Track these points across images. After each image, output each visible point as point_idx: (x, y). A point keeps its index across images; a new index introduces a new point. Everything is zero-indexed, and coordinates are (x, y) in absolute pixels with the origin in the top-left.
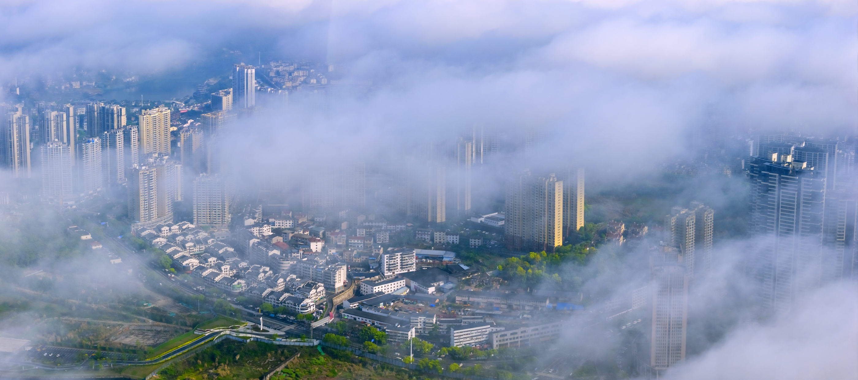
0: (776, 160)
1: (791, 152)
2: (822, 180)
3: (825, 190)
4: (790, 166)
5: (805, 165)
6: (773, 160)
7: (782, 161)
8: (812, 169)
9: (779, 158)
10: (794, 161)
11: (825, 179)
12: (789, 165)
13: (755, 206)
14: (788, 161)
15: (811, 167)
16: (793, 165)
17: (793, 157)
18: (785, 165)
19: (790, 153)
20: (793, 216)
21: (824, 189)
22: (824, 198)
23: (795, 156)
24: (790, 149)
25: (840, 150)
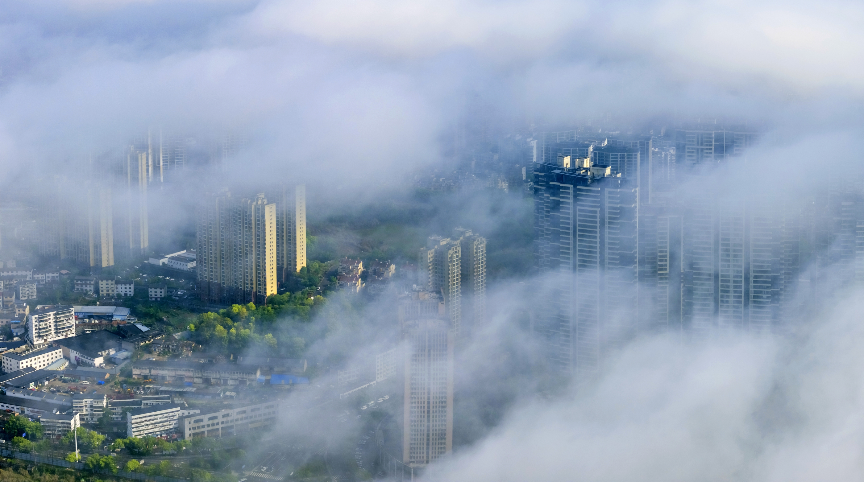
0: (569, 166)
1: (589, 153)
2: (633, 191)
3: (638, 204)
4: (589, 173)
5: (608, 171)
6: (565, 166)
7: (577, 167)
8: (619, 175)
9: (573, 162)
10: (593, 166)
11: (637, 189)
12: (587, 172)
13: (542, 231)
14: (585, 166)
15: (617, 173)
16: (592, 171)
17: (591, 160)
18: (582, 172)
19: (587, 155)
20: (596, 243)
21: (636, 202)
22: (637, 215)
23: (595, 160)
24: (587, 150)
25: (655, 148)
